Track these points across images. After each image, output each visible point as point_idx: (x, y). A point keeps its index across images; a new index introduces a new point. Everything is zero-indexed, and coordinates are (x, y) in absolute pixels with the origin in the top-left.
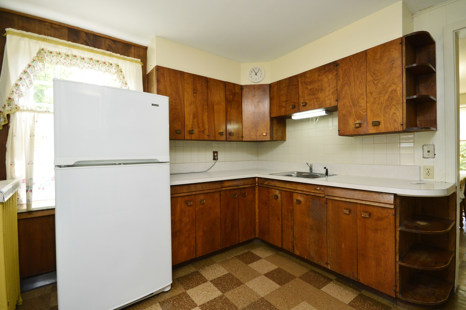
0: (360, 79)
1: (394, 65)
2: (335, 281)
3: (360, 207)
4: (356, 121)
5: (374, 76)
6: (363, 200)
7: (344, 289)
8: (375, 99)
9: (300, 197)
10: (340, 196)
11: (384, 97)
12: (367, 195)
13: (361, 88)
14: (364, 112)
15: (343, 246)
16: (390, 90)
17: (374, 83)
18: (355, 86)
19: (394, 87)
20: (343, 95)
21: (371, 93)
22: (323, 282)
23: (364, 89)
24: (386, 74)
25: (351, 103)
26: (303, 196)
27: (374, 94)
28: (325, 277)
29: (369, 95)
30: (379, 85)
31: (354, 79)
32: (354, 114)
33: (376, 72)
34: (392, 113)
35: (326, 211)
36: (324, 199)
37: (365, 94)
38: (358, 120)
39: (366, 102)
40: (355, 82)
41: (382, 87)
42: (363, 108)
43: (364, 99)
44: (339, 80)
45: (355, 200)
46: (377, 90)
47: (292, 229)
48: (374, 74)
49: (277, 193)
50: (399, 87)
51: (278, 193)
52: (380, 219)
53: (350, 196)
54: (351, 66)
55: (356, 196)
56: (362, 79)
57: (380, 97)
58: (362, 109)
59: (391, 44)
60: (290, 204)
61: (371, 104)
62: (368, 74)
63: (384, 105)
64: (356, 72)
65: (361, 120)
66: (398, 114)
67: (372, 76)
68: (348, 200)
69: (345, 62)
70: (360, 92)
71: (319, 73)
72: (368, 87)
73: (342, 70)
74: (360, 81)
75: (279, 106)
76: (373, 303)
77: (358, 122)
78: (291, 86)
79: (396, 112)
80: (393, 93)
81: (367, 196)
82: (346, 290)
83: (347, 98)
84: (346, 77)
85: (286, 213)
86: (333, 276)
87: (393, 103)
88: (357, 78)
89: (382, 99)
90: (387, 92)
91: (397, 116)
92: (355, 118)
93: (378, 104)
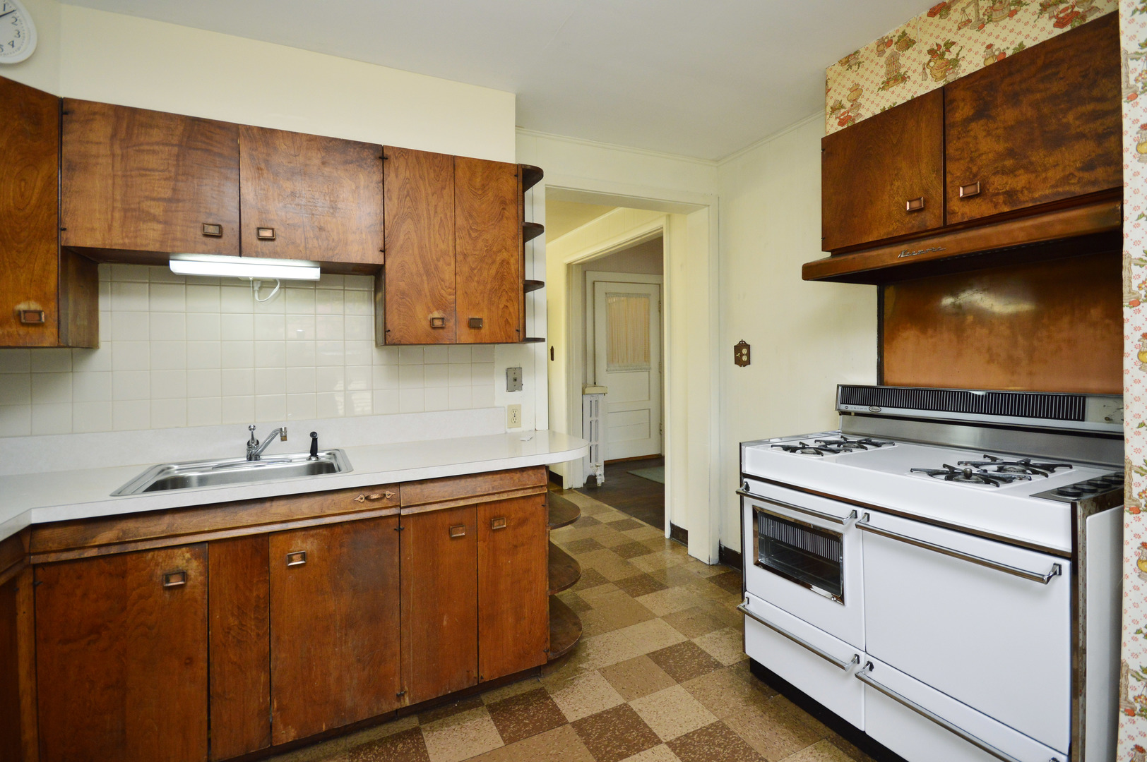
0: (442, 215)
1: (505, 211)
2: (426, 726)
3: (485, 510)
4: (432, 313)
5: (471, 222)
6: (494, 494)
7: (459, 724)
8: (472, 269)
9: (303, 542)
10: (444, 497)
11: (489, 270)
12: (501, 479)
13: (443, 238)
14: (450, 295)
15: (445, 623)
16: (499, 259)
17: (470, 235)
18: (429, 229)
19: (505, 255)
20: (401, 242)
21: (465, 256)
22: (411, 749)
23: (451, 243)
24: (493, 224)
25: (420, 265)
26: (312, 536)
27: (470, 259)
28: (400, 737)
29: (459, 258)
30: (480, 244)
31: (428, 211)
32: (428, 294)
33: (474, 214)
34: (503, 306)
35: (397, 553)
36: (393, 521)
37: (451, 254)
38: (437, 309)
39: (454, 273)
40: (429, 218)
41: (486, 249)
42: (447, 284)
43: (449, 264)
44: (390, 199)
45: (476, 498)
46: (477, 253)
47: (266, 661)
48: (471, 215)
49: (182, 560)
50: (514, 257)
51: (188, 561)
52: (522, 522)
53: (468, 492)
54: (421, 178)
55: (479, 489)
56: (446, 218)
57: (480, 269)
58: (446, 287)
59: (501, 167)
60: (255, 580)
61: (465, 279)
62: (459, 211)
63: (489, 287)
64: (433, 195)
65: (444, 311)
66: (511, 310)
67: (467, 219)
68: (462, 503)
69: (406, 160)
70: (443, 247)
71: (324, 154)
72: (458, 241)
73: (397, 176)
74: (441, 220)
75: (125, 210)
76: (521, 704)
77: (436, 314)
78: (199, 152)
79: (508, 304)
80: (505, 267)
81: (501, 482)
82: (464, 723)
83: (411, 251)
84: (408, 198)
85: (233, 621)
86: (406, 720)
87: (504, 287)
88: (436, 212)
89: (485, 273)
90: (494, 262)
91: (510, 313)
92: (430, 305)
93: (478, 282)
